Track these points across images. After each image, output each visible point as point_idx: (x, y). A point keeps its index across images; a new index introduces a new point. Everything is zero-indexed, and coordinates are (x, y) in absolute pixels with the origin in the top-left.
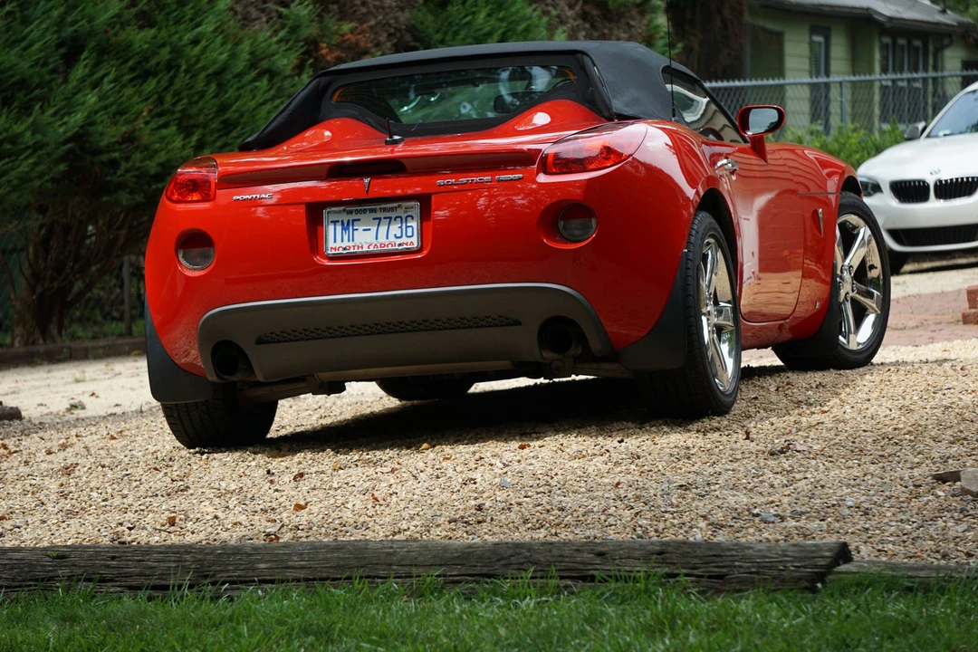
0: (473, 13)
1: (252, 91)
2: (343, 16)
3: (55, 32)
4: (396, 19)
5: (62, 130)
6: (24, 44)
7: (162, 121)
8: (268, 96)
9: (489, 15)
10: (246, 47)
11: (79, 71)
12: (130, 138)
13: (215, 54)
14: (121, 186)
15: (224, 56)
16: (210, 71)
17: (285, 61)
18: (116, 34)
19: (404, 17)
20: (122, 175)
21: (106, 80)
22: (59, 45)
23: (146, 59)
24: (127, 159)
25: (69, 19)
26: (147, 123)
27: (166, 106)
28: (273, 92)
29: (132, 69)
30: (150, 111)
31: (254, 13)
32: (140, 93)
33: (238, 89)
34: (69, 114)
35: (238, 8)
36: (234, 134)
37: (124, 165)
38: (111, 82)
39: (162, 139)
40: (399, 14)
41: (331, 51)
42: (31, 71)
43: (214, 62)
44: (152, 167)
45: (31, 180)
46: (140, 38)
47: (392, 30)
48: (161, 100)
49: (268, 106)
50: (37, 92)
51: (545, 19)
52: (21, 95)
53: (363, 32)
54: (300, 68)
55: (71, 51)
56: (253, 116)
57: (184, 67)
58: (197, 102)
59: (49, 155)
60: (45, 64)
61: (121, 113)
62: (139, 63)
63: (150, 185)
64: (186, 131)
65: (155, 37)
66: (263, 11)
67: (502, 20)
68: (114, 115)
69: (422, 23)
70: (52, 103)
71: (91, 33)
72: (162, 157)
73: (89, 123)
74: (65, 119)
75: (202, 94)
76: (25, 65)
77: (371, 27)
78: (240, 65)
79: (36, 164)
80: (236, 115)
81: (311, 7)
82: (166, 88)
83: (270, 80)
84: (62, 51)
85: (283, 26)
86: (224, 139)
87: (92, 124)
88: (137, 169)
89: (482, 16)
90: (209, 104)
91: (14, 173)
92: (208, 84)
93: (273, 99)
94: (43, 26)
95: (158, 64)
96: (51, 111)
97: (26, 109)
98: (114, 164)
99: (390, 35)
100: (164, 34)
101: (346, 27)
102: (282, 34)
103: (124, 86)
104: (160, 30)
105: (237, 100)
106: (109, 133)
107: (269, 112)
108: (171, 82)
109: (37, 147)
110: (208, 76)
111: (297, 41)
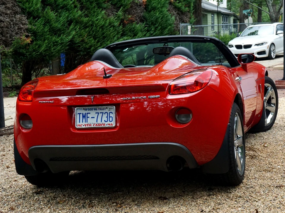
0: (156, 13)
1: (109, 30)
2: (129, 14)
3: (66, 19)
4: (140, 15)
5: (67, 39)
6: (59, 22)
7: (90, 37)
8: (113, 31)
9: (159, 14)
10: (108, 21)
11: (71, 27)
12: (83, 41)
13: (101, 23)
14: (81, 51)
15: (103, 23)
16: (100, 26)
17: (116, 24)
18: (80, 19)
19: (142, 14)
20: (81, 48)
21: (77, 29)
22: (67, 22)
23: (87, 24)
24: (82, 45)
25: (70, 16)
26: (86, 37)
27: (91, 34)
28: (114, 30)
29: (83, 26)
30: (87, 35)
31: (110, 14)
32: (85, 31)
33: (106, 30)
34: (68, 36)
35: (107, 13)
36: (105, 39)
37: (81, 46)
38: (78, 29)
39: (90, 41)
40: (141, 14)
41: (126, 21)
42: (61, 27)
43: (101, 24)
44: (87, 46)
45: (61, 50)
46: (85, 19)
47: (139, 17)
48: (90, 32)
49: (113, 33)
50: (62, 32)
51: (170, 14)
52: (59, 32)
53: (133, 17)
54: (120, 25)
55: (70, 22)
56: (110, 35)
57: (95, 25)
58: (97, 33)
59: (65, 45)
60: (64, 26)
61: (81, 35)
62: (85, 25)
63: (87, 50)
64: (95, 39)
65: (88, 19)
66: (112, 13)
67: (162, 15)
68: (79, 36)
69: (146, 15)
70: (65, 34)
71: (74, 19)
72: (90, 44)
73: (73, 37)
74: (68, 37)
75: (98, 31)
76: (59, 26)
77: (135, 16)
78: (107, 25)
79: (61, 47)
80: (106, 35)
81: (122, 12)
82: (91, 30)
83: (113, 28)
84: (68, 23)
85: (116, 16)
86: (103, 40)
87: (74, 38)
88: (84, 47)
89: (158, 14)
90: (100, 33)
91: (57, 49)
92: (100, 29)
93: (114, 32)
94: (64, 18)
95: (89, 25)
96: (65, 36)
97: (59, 35)
98: (79, 46)
99: (139, 18)
100: (90, 19)
101: (130, 16)
102: (116, 18)
103: (82, 30)
104: (89, 18)
105: (106, 32)
106: (78, 40)
107: (113, 34)
108: (92, 29)
109: (61, 44)
110: (100, 27)
111: (119, 19)
